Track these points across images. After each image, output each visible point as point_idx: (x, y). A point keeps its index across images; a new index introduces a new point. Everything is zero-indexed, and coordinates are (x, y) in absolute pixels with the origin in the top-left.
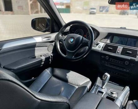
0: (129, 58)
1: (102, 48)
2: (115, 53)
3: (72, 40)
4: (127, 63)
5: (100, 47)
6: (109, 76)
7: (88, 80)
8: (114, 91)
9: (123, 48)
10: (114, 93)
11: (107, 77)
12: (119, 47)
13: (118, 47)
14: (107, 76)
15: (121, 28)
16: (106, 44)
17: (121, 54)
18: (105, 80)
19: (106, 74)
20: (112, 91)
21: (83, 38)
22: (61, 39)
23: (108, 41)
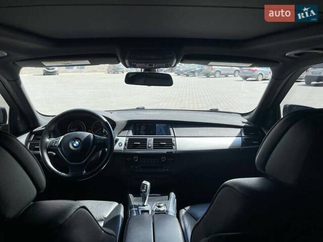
0: (165, 151)
1: (125, 144)
2: (146, 148)
3: (77, 143)
4: (163, 159)
5: (122, 145)
6: (148, 184)
7: (116, 204)
8: (161, 203)
9: (154, 139)
10: (161, 205)
11: (147, 187)
12: (148, 139)
13: (146, 139)
14: (147, 185)
15: (138, 109)
16: (129, 139)
17: (154, 148)
18: (146, 192)
19: (144, 182)
20: (159, 204)
21: (94, 136)
22: (52, 146)
23: (131, 133)
